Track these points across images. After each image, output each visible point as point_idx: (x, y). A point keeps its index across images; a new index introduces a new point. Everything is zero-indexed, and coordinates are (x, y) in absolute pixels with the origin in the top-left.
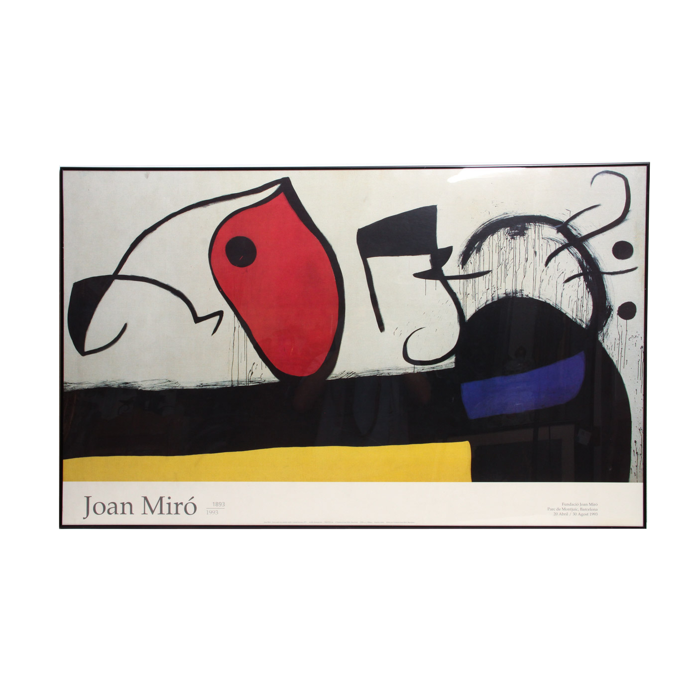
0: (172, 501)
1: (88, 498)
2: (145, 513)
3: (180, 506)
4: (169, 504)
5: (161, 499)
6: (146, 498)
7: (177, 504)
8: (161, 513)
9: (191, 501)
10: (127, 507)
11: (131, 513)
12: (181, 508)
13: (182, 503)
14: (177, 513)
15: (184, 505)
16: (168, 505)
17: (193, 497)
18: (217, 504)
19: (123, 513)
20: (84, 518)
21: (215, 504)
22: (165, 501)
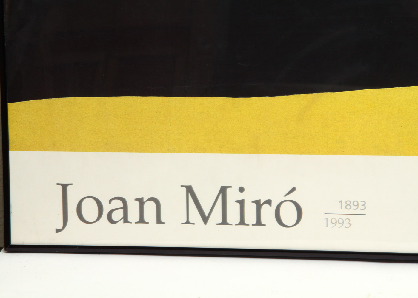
0: (248, 197)
1: (65, 187)
2: (188, 222)
3: (265, 208)
4: (241, 203)
5: (223, 191)
6: (189, 190)
7: (258, 204)
8: (224, 222)
9: (291, 197)
10: (150, 208)
11: (159, 221)
12: (268, 212)
13: (269, 202)
14: (259, 223)
15: (274, 204)
16: (238, 205)
17: (293, 189)
18: (348, 204)
19: (142, 220)
20: (58, 231)
21: (344, 205)
22: (232, 196)
